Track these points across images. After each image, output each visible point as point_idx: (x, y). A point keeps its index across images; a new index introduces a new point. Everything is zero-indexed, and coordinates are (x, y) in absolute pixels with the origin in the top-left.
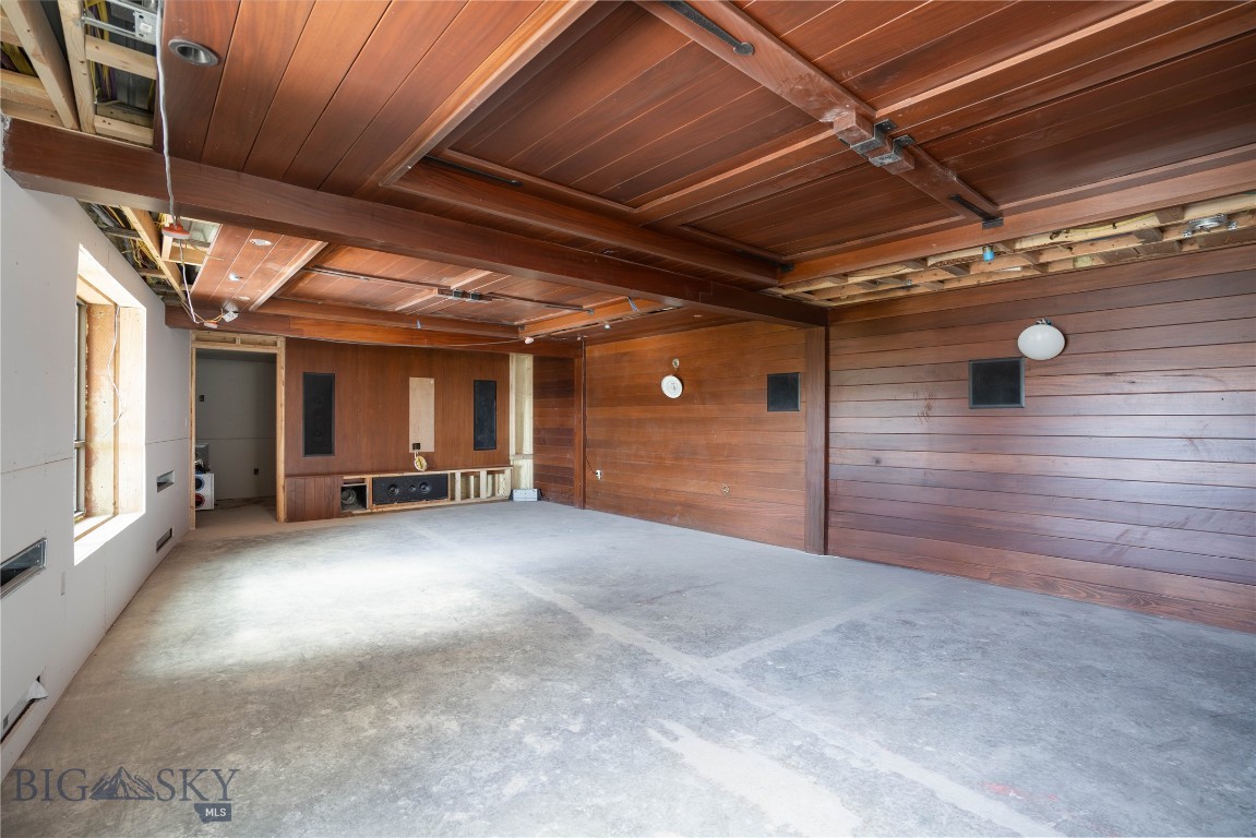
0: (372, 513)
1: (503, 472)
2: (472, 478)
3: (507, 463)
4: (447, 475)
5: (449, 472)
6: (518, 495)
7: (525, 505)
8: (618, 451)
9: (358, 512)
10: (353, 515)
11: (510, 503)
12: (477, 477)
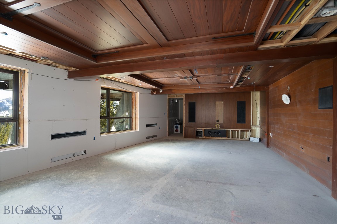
0: (204, 138)
1: (248, 131)
2: (237, 132)
3: (250, 128)
4: (226, 130)
5: (227, 129)
6: (252, 139)
7: (254, 143)
8: (275, 126)
9: (201, 138)
10: (199, 138)
11: (249, 142)
12: (238, 131)
